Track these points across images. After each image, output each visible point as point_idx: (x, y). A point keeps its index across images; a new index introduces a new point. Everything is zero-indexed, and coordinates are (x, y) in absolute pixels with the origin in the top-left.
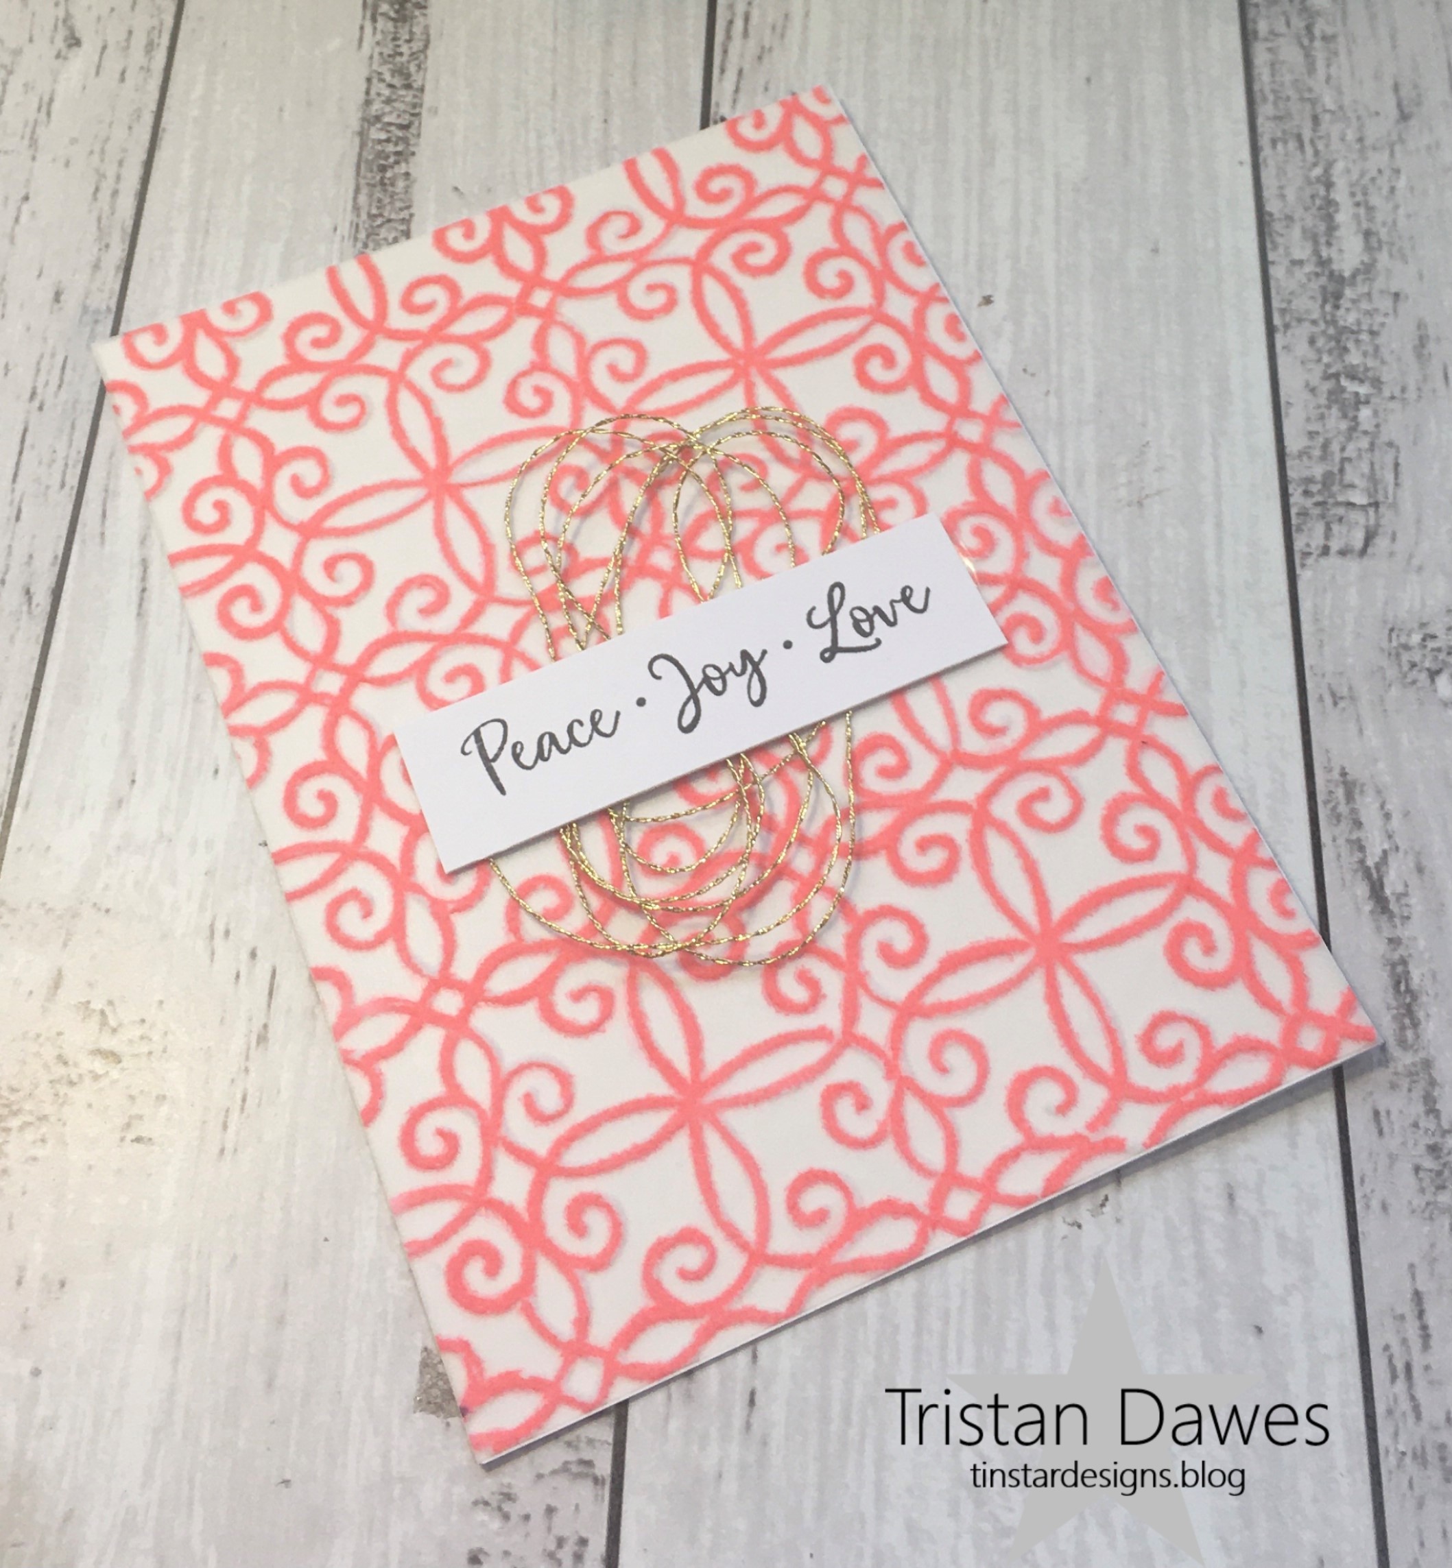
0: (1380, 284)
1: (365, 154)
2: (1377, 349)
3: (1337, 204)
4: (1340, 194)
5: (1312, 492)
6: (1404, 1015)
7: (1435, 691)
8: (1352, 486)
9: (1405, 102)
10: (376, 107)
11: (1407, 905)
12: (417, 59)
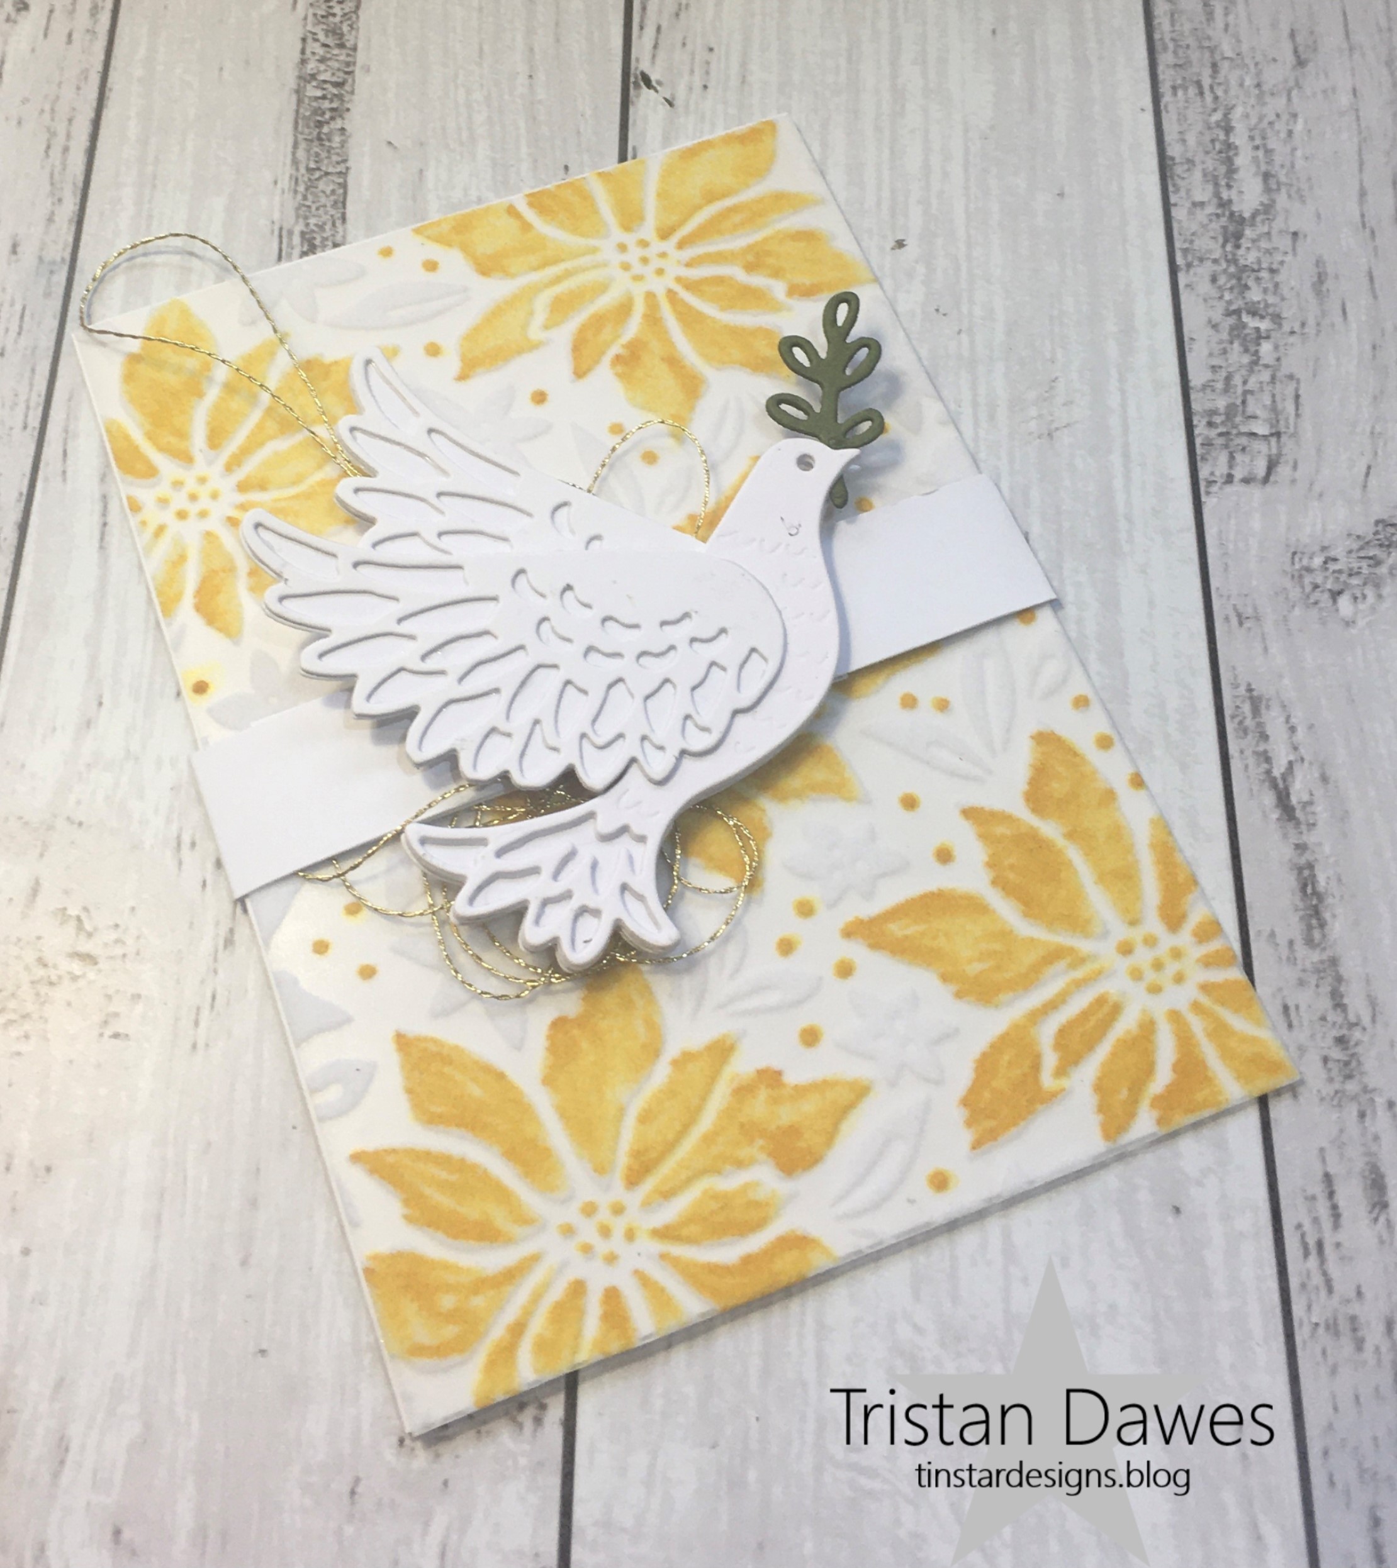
0: (1278, 224)
1: (302, 110)
2: (1276, 285)
3: (1236, 148)
4: (1239, 138)
5: (1215, 423)
6: (1311, 916)
7: (1337, 610)
8: (1255, 417)
9: (1301, 49)
10: (311, 66)
11: (1314, 813)
12: (349, 19)
